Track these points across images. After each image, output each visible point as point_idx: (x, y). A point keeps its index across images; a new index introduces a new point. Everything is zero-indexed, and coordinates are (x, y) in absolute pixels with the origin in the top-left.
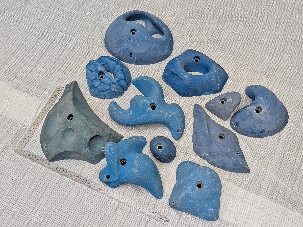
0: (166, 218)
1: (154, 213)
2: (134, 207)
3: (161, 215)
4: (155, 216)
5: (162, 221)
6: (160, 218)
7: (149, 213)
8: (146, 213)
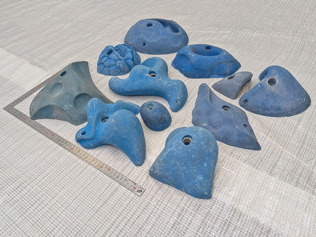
0: (140, 187)
1: (128, 180)
2: (104, 171)
3: (135, 184)
4: (128, 184)
5: (134, 190)
6: (132, 187)
7: (121, 179)
8: (117, 179)
